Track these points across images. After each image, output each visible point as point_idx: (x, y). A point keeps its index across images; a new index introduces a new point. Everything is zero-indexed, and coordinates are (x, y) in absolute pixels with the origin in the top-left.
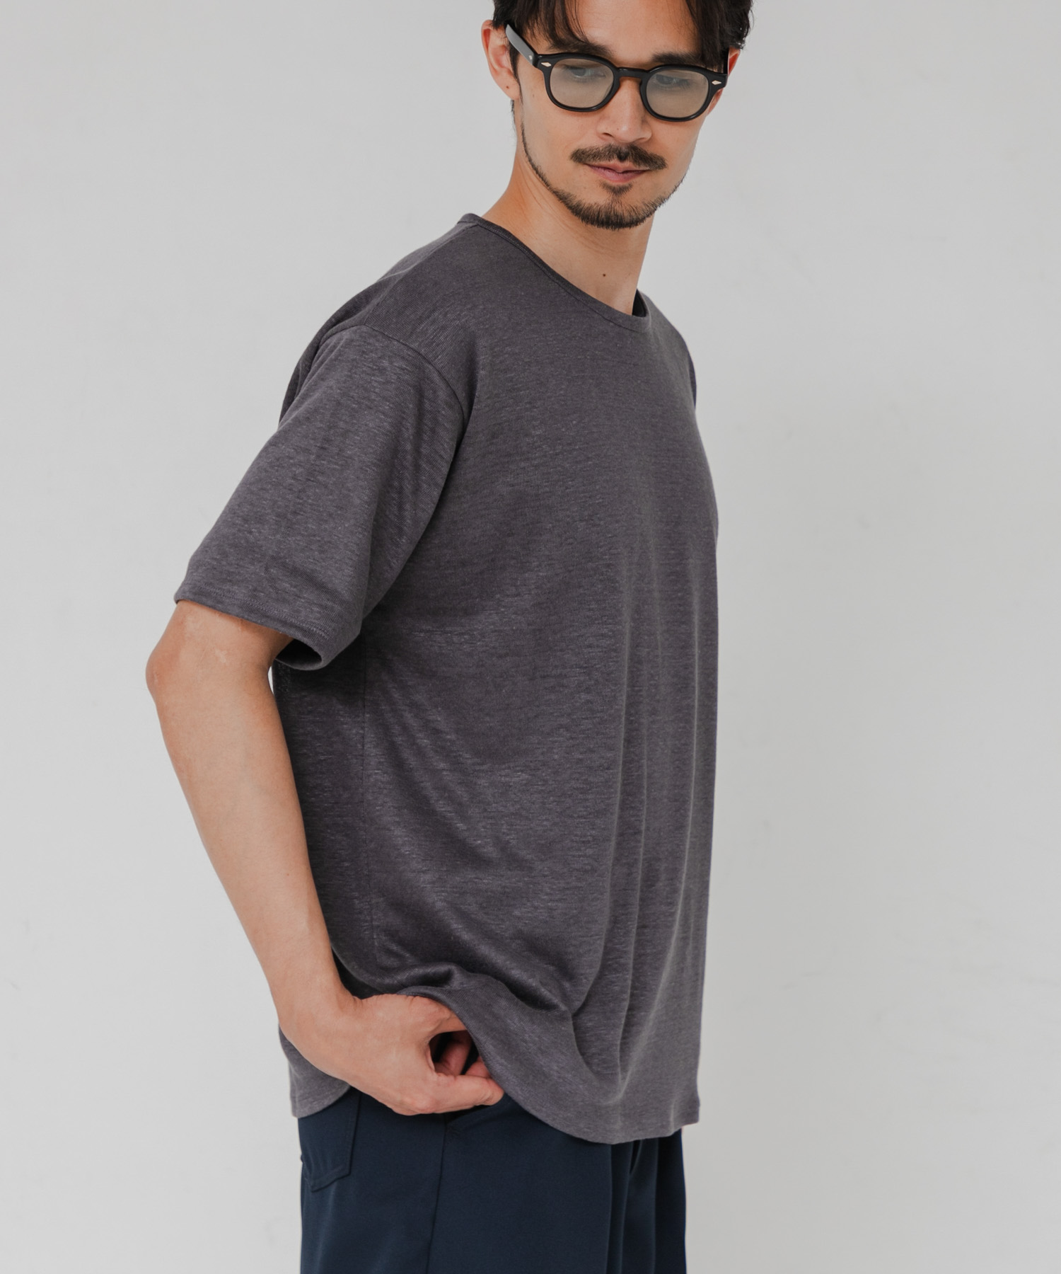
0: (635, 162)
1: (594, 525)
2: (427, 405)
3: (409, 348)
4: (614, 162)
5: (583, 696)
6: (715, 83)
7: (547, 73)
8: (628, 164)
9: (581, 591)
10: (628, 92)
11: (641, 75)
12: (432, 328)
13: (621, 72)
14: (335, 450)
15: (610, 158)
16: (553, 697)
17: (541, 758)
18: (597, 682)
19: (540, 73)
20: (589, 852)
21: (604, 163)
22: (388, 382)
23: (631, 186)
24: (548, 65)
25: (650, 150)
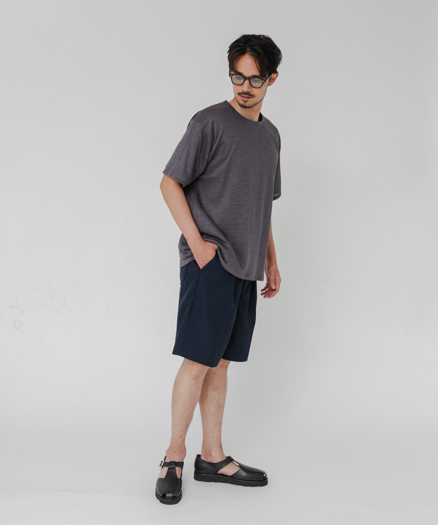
0: (248, 95)
1: (237, 158)
2: (204, 136)
3: (201, 125)
4: (244, 95)
5: (232, 191)
6: (263, 81)
7: (231, 77)
8: (247, 96)
9: (234, 171)
10: (247, 82)
11: (249, 79)
12: (206, 121)
13: (245, 78)
14: (188, 144)
15: (243, 94)
16: (227, 191)
17: (224, 202)
18: (235, 189)
19: (230, 77)
20: (231, 221)
21: (242, 95)
22: (197, 132)
23: (247, 101)
24: (231, 76)
25: (251, 93)
